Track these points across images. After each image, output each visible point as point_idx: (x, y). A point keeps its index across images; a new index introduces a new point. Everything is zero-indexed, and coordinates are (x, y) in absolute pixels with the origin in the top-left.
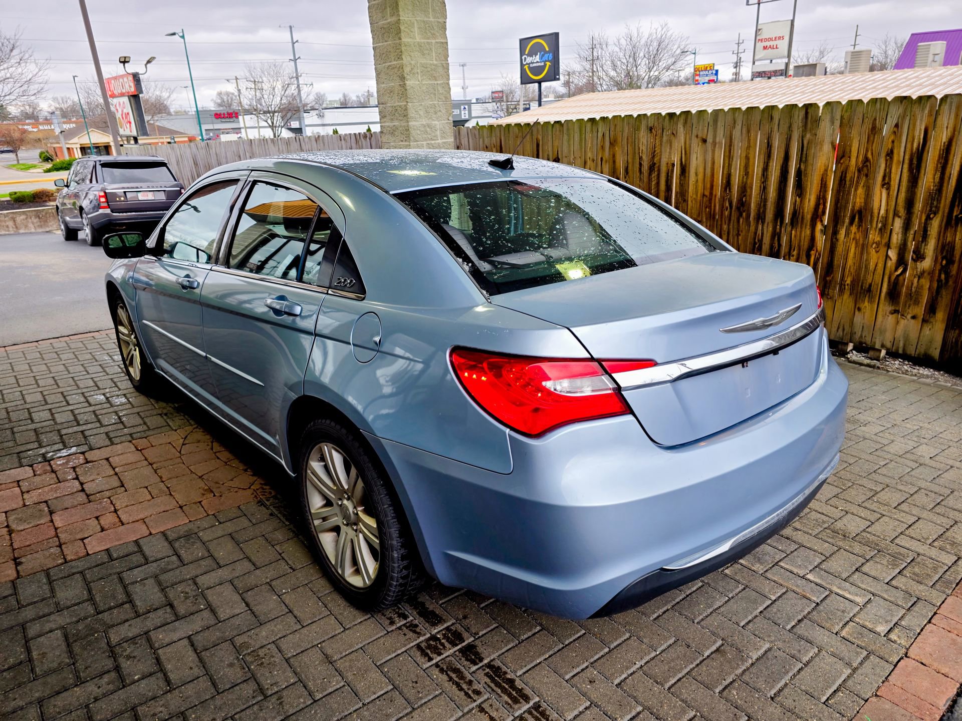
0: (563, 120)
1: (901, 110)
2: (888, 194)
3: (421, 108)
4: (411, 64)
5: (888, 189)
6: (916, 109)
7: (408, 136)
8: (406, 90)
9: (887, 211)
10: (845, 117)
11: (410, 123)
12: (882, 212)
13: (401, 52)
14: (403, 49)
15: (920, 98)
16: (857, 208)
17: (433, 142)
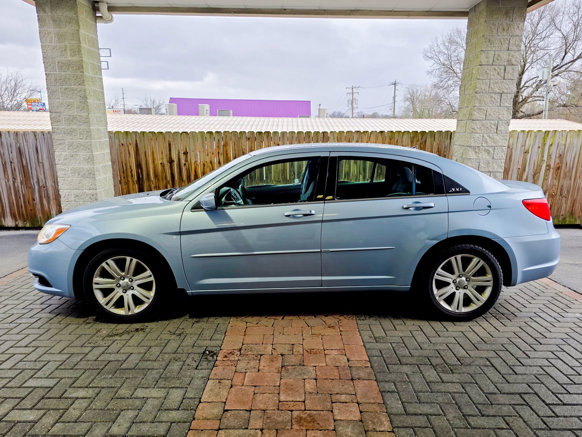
0: (164, 131)
1: (358, 136)
2: (357, 166)
3: (94, 118)
4: (89, 89)
5: (356, 164)
6: (363, 135)
7: (90, 136)
8: (88, 105)
9: (357, 172)
10: (339, 137)
11: (91, 127)
12: (355, 173)
13: (83, 81)
14: (85, 79)
15: (364, 132)
16: (346, 172)
17: (101, 140)
